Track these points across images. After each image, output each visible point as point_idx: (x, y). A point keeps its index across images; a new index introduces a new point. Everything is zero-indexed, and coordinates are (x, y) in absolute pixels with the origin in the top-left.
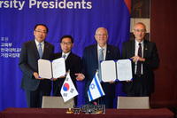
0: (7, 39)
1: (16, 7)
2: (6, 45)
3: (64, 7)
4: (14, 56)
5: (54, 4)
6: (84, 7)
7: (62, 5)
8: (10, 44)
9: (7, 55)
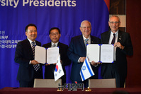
0: (4, 32)
1: (11, 5)
2: (3, 37)
3: (53, 5)
4: (10, 47)
5: (44, 3)
6: (69, 6)
7: (51, 3)
8: (7, 37)
9: (3, 46)
